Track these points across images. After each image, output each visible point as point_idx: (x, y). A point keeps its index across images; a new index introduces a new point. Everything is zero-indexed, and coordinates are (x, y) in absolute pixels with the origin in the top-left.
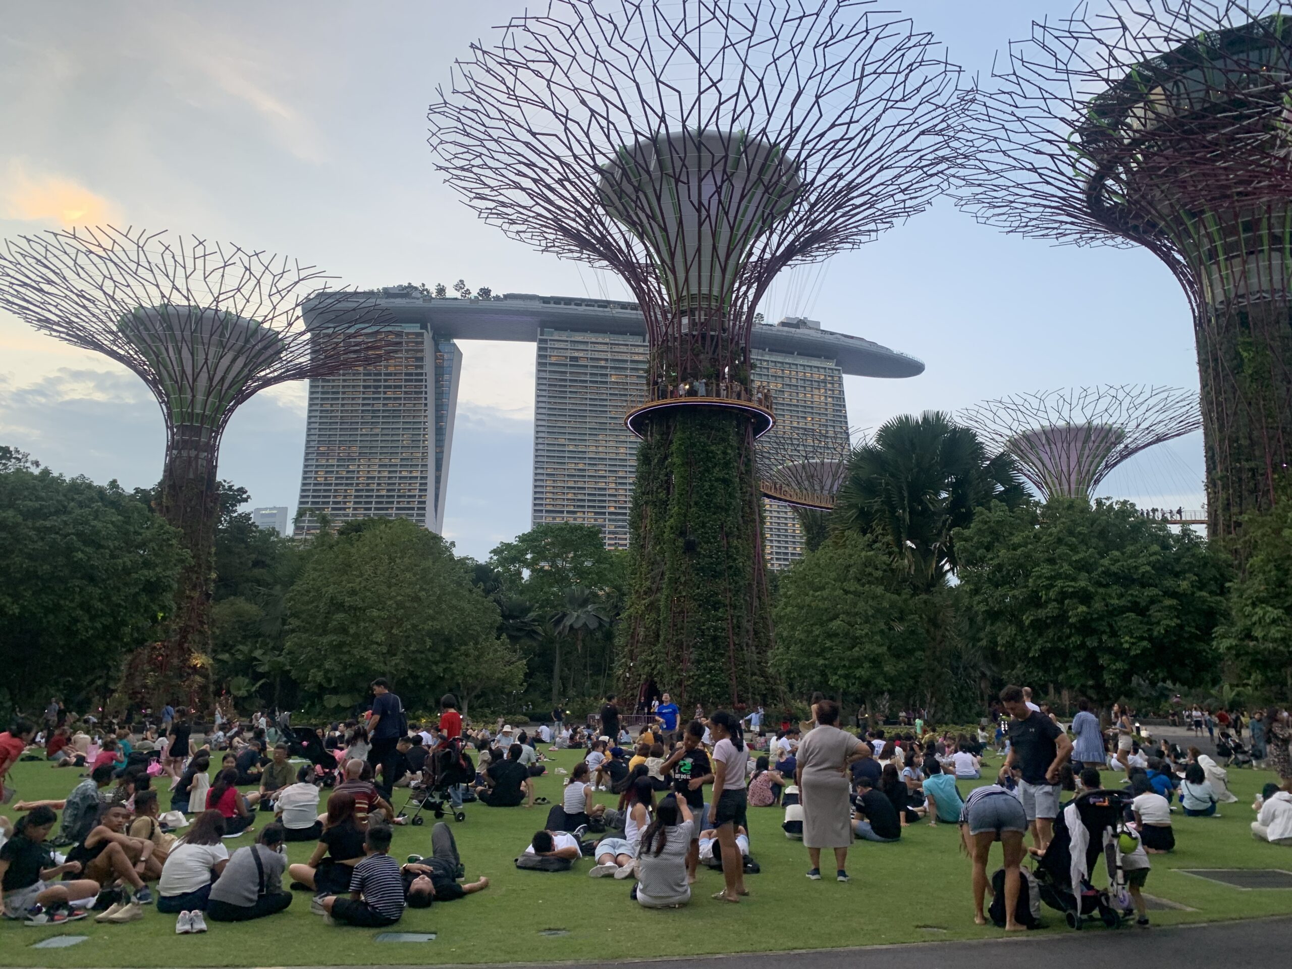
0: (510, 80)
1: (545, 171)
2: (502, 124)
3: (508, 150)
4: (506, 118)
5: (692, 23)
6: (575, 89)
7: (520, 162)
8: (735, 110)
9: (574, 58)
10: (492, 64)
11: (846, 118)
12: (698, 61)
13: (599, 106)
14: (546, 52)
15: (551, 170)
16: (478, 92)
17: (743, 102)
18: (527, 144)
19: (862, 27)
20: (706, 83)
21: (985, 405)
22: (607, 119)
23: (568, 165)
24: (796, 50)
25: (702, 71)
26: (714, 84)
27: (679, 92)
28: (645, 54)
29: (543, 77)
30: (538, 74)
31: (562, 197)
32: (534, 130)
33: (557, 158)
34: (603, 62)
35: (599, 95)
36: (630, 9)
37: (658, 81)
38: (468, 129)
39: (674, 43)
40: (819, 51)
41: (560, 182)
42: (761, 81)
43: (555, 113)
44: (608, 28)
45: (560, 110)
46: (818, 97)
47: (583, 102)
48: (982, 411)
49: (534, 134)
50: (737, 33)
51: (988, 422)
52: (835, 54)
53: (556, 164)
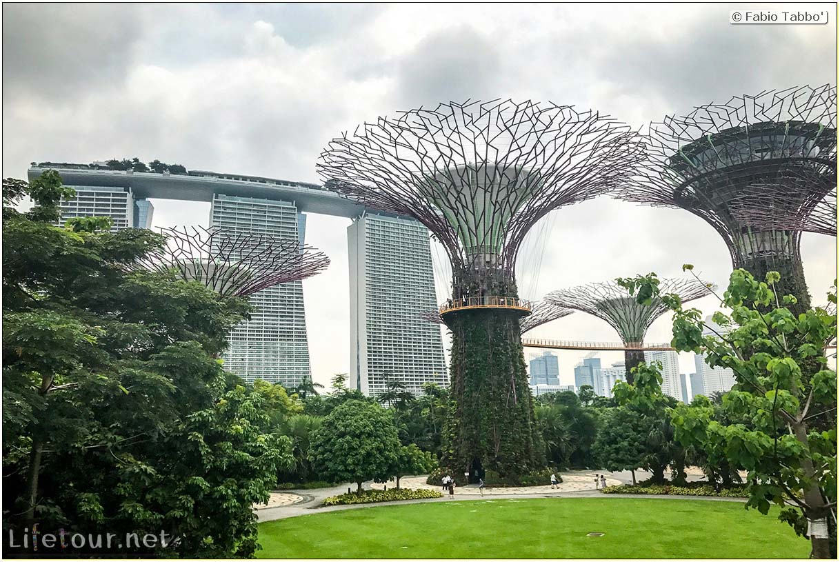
0: (395, 135)
1: (398, 176)
2: (380, 153)
3: (374, 164)
4: (383, 150)
5: (517, 121)
6: (435, 143)
7: (380, 170)
8: (526, 160)
9: (441, 129)
10: (387, 127)
11: (582, 165)
12: (514, 137)
13: (447, 151)
14: (425, 125)
15: (401, 176)
16: (370, 136)
17: (533, 155)
18: (391, 163)
19: (606, 127)
20: (515, 146)
21: (592, 285)
22: (450, 159)
23: (416, 177)
24: (568, 136)
25: (514, 141)
26: (519, 148)
27: (498, 150)
28: (485, 133)
29: (417, 135)
30: (415, 134)
31: (404, 190)
32: (399, 158)
33: (411, 173)
34: (459, 133)
35: (449, 147)
36: (483, 112)
37: (488, 144)
38: (352, 151)
39: (503, 128)
40: (579, 137)
41: (406, 183)
42: (544, 148)
43: (417, 152)
44: (468, 119)
45: (421, 150)
46: (571, 156)
47: (438, 149)
48: (589, 288)
49: (398, 160)
50: (539, 127)
51: (590, 293)
52: (586, 138)
53: (409, 175)
